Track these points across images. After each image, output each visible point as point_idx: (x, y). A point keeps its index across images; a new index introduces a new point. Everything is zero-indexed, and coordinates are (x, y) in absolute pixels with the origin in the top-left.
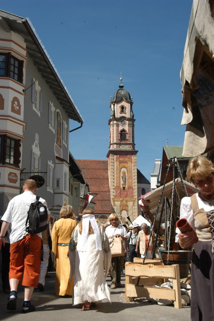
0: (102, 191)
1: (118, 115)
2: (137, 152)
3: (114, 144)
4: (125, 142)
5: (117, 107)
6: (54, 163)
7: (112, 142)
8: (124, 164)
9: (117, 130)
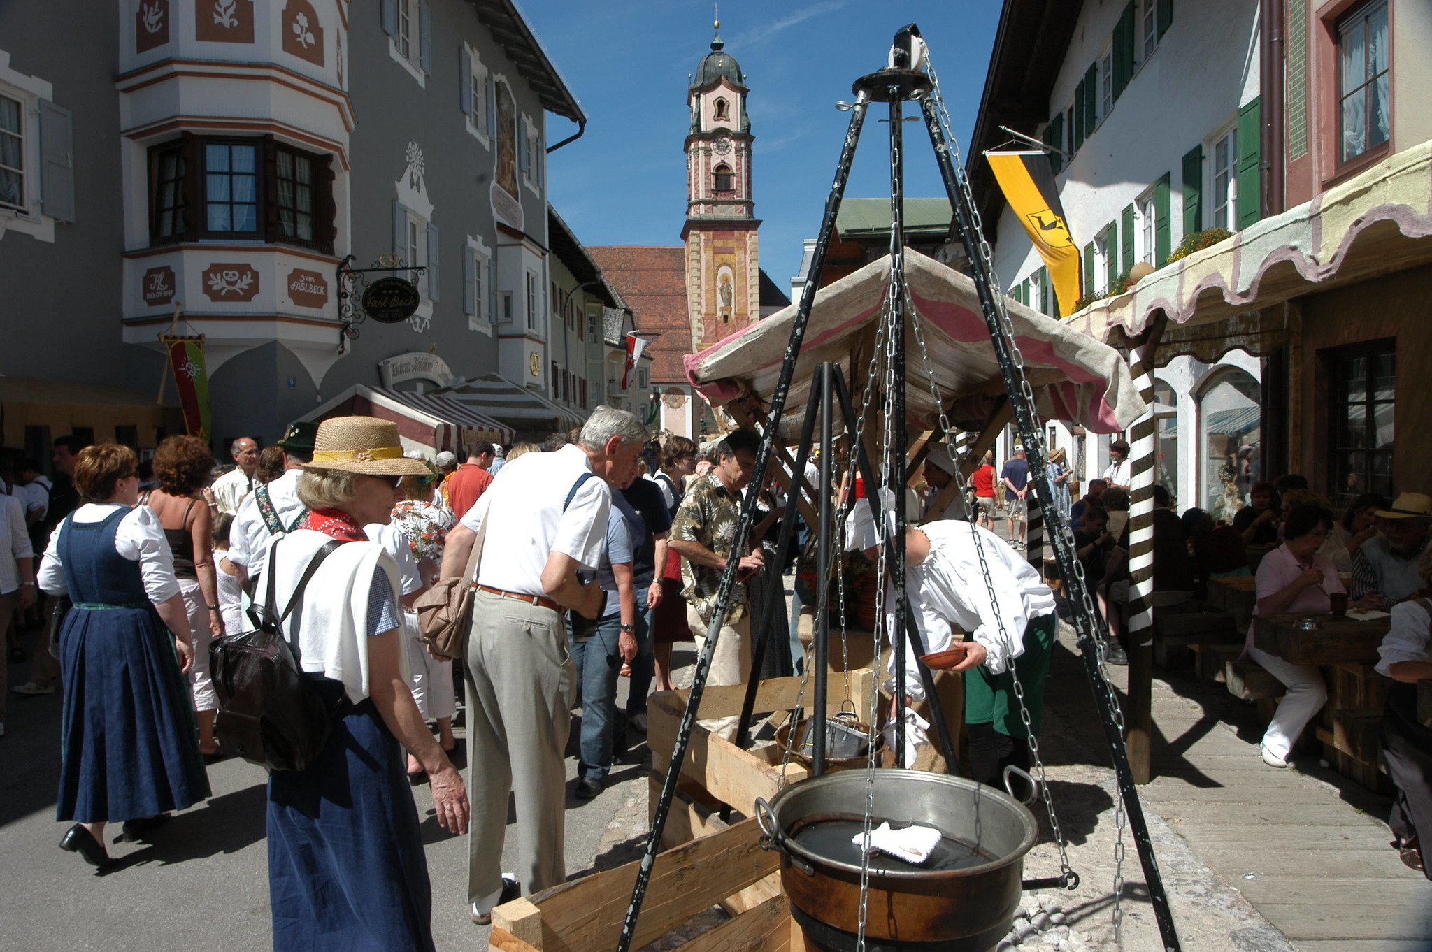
0: (672, 328)
1: (708, 124)
2: (758, 223)
3: (699, 203)
4: (727, 199)
5: (707, 103)
6: (490, 242)
7: (693, 199)
8: (727, 256)
9: (708, 164)
